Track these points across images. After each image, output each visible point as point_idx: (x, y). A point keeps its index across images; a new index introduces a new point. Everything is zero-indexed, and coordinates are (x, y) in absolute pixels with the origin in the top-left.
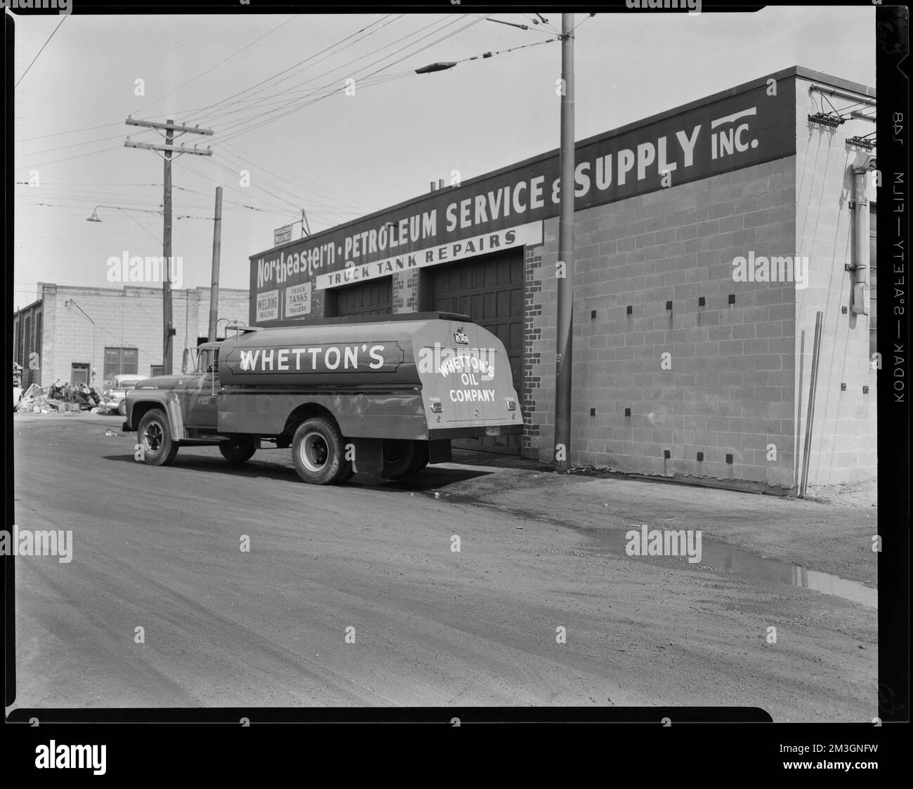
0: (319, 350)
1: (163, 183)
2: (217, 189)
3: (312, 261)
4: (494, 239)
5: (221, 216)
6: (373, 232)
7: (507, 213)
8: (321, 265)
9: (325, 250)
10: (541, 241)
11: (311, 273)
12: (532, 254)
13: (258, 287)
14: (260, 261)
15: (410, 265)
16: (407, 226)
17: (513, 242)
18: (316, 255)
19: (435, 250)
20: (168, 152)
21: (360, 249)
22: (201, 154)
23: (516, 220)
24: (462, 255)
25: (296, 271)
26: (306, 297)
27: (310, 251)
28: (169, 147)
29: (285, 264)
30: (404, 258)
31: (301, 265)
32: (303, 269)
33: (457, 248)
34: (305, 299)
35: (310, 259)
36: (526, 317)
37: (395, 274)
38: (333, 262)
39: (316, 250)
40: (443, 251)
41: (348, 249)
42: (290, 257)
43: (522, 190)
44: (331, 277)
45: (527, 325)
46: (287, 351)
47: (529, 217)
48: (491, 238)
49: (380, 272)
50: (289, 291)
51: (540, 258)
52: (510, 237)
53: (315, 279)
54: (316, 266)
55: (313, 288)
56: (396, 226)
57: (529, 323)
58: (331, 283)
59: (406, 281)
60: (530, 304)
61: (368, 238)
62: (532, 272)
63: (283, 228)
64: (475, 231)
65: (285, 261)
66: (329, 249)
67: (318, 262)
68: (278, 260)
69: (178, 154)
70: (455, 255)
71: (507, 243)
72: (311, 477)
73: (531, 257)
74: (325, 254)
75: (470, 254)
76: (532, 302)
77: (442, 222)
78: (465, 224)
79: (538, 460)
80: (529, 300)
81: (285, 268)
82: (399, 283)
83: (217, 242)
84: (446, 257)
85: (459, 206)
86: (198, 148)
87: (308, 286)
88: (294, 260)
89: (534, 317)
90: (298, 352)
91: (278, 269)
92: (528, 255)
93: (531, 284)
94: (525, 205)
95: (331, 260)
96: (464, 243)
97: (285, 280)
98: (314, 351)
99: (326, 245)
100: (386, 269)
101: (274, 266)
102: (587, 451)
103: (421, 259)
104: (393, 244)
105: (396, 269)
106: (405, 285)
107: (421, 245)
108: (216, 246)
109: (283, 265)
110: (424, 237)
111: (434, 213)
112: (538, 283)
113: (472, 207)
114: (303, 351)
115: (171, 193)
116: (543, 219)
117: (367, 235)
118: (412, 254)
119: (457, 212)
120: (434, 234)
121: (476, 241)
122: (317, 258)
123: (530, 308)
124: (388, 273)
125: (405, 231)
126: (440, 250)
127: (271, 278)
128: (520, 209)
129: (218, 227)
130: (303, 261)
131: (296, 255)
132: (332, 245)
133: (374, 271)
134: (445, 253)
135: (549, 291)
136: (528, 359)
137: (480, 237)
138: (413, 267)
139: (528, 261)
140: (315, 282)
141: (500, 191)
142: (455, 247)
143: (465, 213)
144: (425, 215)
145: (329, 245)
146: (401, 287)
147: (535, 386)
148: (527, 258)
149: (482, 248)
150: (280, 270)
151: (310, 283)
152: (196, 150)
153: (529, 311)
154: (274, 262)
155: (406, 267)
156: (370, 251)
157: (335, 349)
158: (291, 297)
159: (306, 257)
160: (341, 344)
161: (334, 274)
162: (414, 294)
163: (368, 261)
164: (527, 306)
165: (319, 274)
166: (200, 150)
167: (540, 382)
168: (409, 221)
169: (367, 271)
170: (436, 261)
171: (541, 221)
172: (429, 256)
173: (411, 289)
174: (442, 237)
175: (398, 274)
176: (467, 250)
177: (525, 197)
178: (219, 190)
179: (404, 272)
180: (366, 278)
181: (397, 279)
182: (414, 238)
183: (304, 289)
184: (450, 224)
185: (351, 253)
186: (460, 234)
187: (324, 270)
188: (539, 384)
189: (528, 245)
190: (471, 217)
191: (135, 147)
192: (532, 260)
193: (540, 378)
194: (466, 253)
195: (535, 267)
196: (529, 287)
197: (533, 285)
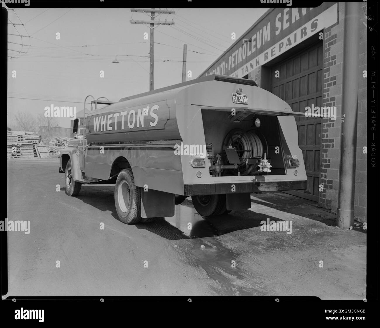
4: (304, 31)
5: (186, 60)
6: (240, 49)
9: (221, 67)
10: (336, 21)
12: (330, 34)
15: (256, 65)
16: (256, 39)
17: (316, 28)
18: (218, 71)
19: (269, 51)
20: (152, 24)
21: (234, 62)
22: (169, 24)
30: (254, 62)
33: (281, 45)
36: (324, 89)
37: (250, 73)
39: (218, 68)
41: (230, 64)
48: (302, 31)
49: (243, 73)
51: (336, 36)
52: (314, 26)
56: (250, 41)
57: (326, 94)
59: (254, 76)
60: (327, 77)
62: (329, 49)
64: (291, 28)
66: (223, 66)
69: (157, 25)
70: (280, 51)
71: (311, 31)
73: (329, 37)
74: (221, 70)
75: (289, 48)
76: (329, 75)
77: (274, 29)
78: (285, 26)
79: (331, 210)
80: (327, 74)
84: (275, 54)
85: (282, 15)
89: (330, 88)
90: (116, 115)
92: (326, 37)
95: (223, 72)
96: (285, 41)
99: (221, 64)
100: (246, 71)
103: (262, 60)
104: (249, 53)
105: (250, 70)
107: (262, 49)
110: (264, 43)
111: (269, 25)
112: (333, 58)
117: (238, 52)
118: (257, 58)
119: (282, 20)
120: (269, 40)
121: (292, 36)
123: (328, 80)
124: (247, 73)
125: (255, 43)
126: (272, 50)
129: (184, 65)
132: (224, 63)
133: (240, 74)
134: (274, 51)
136: (325, 123)
137: (295, 32)
138: (258, 66)
139: (326, 41)
143: (285, 18)
144: (265, 28)
147: (330, 147)
148: (326, 39)
149: (296, 41)
152: (166, 22)
153: (326, 84)
155: (255, 67)
156: (239, 62)
157: (133, 111)
163: (238, 68)
164: (325, 79)
166: (168, 22)
167: (334, 143)
168: (257, 35)
169: (237, 75)
170: (270, 58)
171: (336, 4)
172: (266, 56)
174: (274, 40)
176: (287, 45)
178: (185, 46)
179: (254, 71)
181: (251, 76)
182: (259, 47)
184: (277, 29)
185: (231, 66)
186: (283, 34)
188: (333, 145)
189: (326, 28)
190: (290, 19)
192: (329, 39)
193: (334, 139)
194: (286, 48)
195: (332, 45)
196: (327, 63)
197: (330, 61)
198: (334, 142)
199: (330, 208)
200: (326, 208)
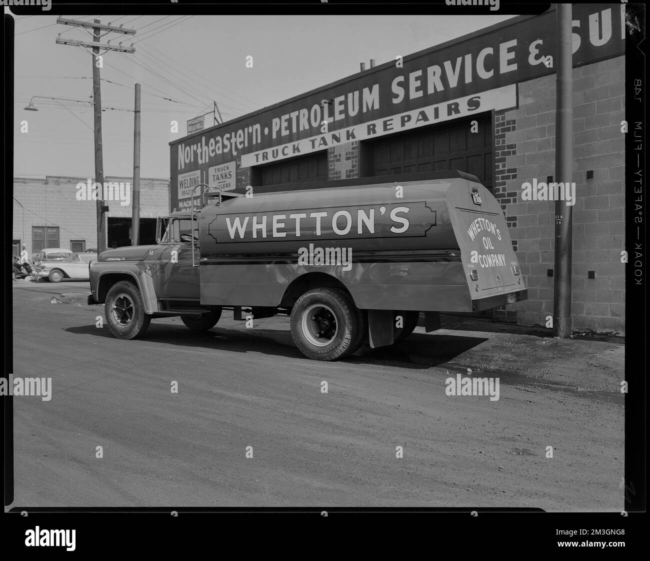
0: (325, 214)
1: (92, 76)
2: (136, 85)
3: (236, 143)
4: (453, 106)
5: (140, 109)
6: (304, 111)
7: (468, 79)
8: (246, 145)
9: (250, 131)
10: (514, 105)
11: (235, 153)
12: (503, 118)
13: (179, 168)
14: (180, 146)
15: (348, 139)
16: (345, 103)
17: (477, 108)
18: (240, 137)
19: (379, 123)
20: (96, 49)
21: (289, 127)
22: (125, 51)
23: (479, 86)
24: (410, 125)
25: (219, 152)
26: (230, 175)
27: (233, 134)
28: (96, 44)
29: (207, 147)
30: (342, 133)
31: (224, 146)
32: (226, 150)
33: (406, 119)
34: (228, 176)
35: (233, 140)
36: (497, 181)
37: (331, 148)
38: (259, 141)
39: (240, 132)
40: (388, 123)
41: (275, 129)
42: (212, 141)
43: (488, 57)
44: (257, 156)
45: (499, 189)
46: (283, 217)
47: (498, 82)
48: (449, 106)
49: (313, 147)
50: (212, 170)
51: (514, 122)
52: (474, 104)
53: (240, 157)
54: (240, 147)
55: (238, 166)
56: (331, 104)
57: (501, 188)
58: (257, 161)
59: (343, 154)
60: (501, 168)
61: (298, 118)
62: (503, 136)
63: (195, 119)
64: (427, 100)
65: (207, 144)
66: (254, 130)
67: (243, 142)
68: (199, 144)
69: (105, 51)
70: (403, 125)
71: (469, 110)
72: (317, 353)
73: (501, 121)
74: (250, 136)
75: (422, 124)
76: (504, 166)
77: (386, 95)
78: (414, 95)
79: (516, 322)
80: (500, 164)
81: (206, 151)
82: (335, 156)
83: (138, 131)
84: (392, 129)
85: (407, 79)
86: (122, 45)
87: (232, 165)
88: (217, 142)
89: (507, 181)
90: (298, 217)
91: (199, 151)
92: (497, 120)
93: (503, 148)
94: (492, 71)
95: (257, 139)
96: (415, 114)
97: (207, 161)
98: (318, 216)
99: (250, 128)
100: (320, 144)
101: (195, 149)
102: (584, 315)
103: (361, 133)
104: (328, 120)
105: (331, 144)
106: (343, 158)
107: (361, 118)
108: (137, 134)
109: (205, 148)
110: (365, 110)
111: (376, 88)
112: (511, 146)
113: (424, 79)
114: (304, 216)
115: (99, 85)
116: (517, 83)
117: (298, 114)
118: (350, 129)
119: (405, 85)
120: (377, 106)
121: (429, 110)
122: (242, 139)
123: (502, 172)
124: (323, 147)
125: (342, 107)
126: (385, 123)
127: (192, 160)
128: (485, 75)
129: (138, 118)
130: (226, 142)
131: (218, 138)
132: (258, 126)
133: (305, 147)
134: (392, 124)
135: (526, 154)
137: (435, 106)
138: (351, 140)
139: (498, 125)
140: (240, 160)
141: (459, 60)
142: (403, 118)
143: (414, 84)
144: (366, 91)
145: (254, 126)
146: (339, 160)
148: (496, 123)
149: (437, 116)
150: (201, 153)
151: (234, 162)
152: (121, 47)
153: (500, 176)
154: (195, 146)
156: (301, 129)
157: (344, 213)
158: (214, 176)
159: (229, 139)
160: (352, 208)
161: (261, 152)
162: (353, 166)
163: (298, 139)
164: (497, 170)
165: (244, 153)
166: (125, 47)
167: (517, 246)
168: (346, 98)
169: (298, 148)
170: (380, 132)
171: (515, 85)
172: (372, 129)
173: (350, 161)
174: (387, 108)
175: (334, 148)
176: (418, 120)
177: (492, 63)
179: (341, 146)
180: (297, 154)
181: (334, 152)
182: (353, 113)
183: (227, 168)
184: (397, 96)
185: (279, 132)
186: (408, 104)
187: (249, 149)
189: (496, 110)
190: (424, 87)
191: (65, 43)
192: (503, 124)
193: (516, 241)
194: (416, 123)
195: (508, 131)
196: (500, 151)
197: (505, 149)
198: (517, 244)
199: (514, 321)
200: (508, 321)
